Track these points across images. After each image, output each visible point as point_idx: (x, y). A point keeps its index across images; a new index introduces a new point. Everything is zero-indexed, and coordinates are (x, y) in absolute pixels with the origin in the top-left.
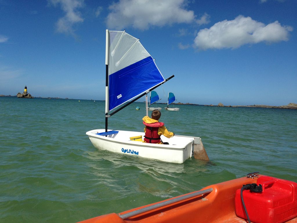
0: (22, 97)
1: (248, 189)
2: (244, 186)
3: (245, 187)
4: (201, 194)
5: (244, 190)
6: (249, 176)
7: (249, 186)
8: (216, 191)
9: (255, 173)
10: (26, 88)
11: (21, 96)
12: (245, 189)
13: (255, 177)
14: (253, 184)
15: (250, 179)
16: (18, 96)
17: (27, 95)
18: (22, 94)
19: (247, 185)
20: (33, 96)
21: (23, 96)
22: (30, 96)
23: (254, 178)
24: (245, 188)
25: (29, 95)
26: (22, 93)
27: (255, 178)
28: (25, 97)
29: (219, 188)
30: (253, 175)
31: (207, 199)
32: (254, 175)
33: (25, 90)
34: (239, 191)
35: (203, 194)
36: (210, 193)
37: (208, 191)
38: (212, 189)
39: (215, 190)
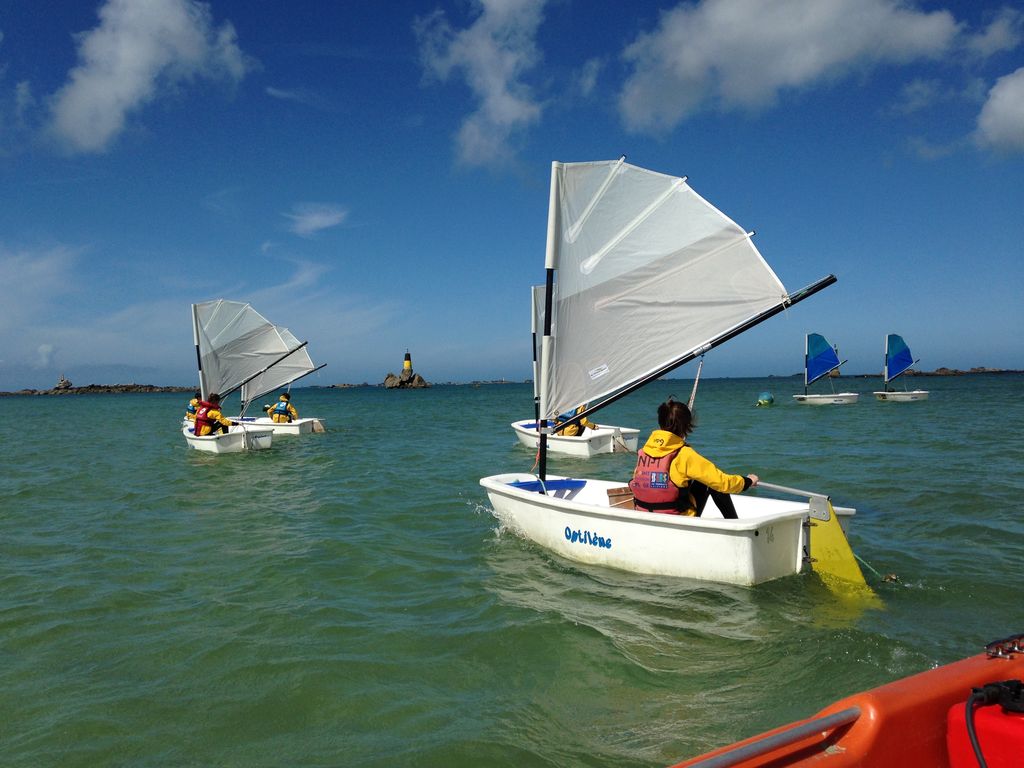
0: (398, 387)
1: (992, 700)
2: (975, 691)
3: (979, 694)
4: (819, 732)
5: (977, 707)
6: (993, 650)
7: (995, 689)
8: (872, 715)
9: (1013, 637)
10: (408, 357)
11: (397, 382)
12: (981, 702)
13: (1015, 652)
14: (1009, 683)
15: (1000, 661)
16: (389, 384)
17: (411, 380)
18: (400, 377)
19: (985, 686)
20: (429, 380)
21: (402, 383)
22: (421, 380)
23: (1012, 658)
24: (982, 699)
25: (416, 378)
26: (398, 374)
27: (1016, 655)
28: (409, 384)
29: (881, 703)
30: (1008, 646)
31: (844, 749)
32: (1014, 643)
33: (406, 364)
34: (958, 712)
35: (825, 730)
36: (854, 722)
37: (844, 717)
38: (857, 709)
39: (868, 714)
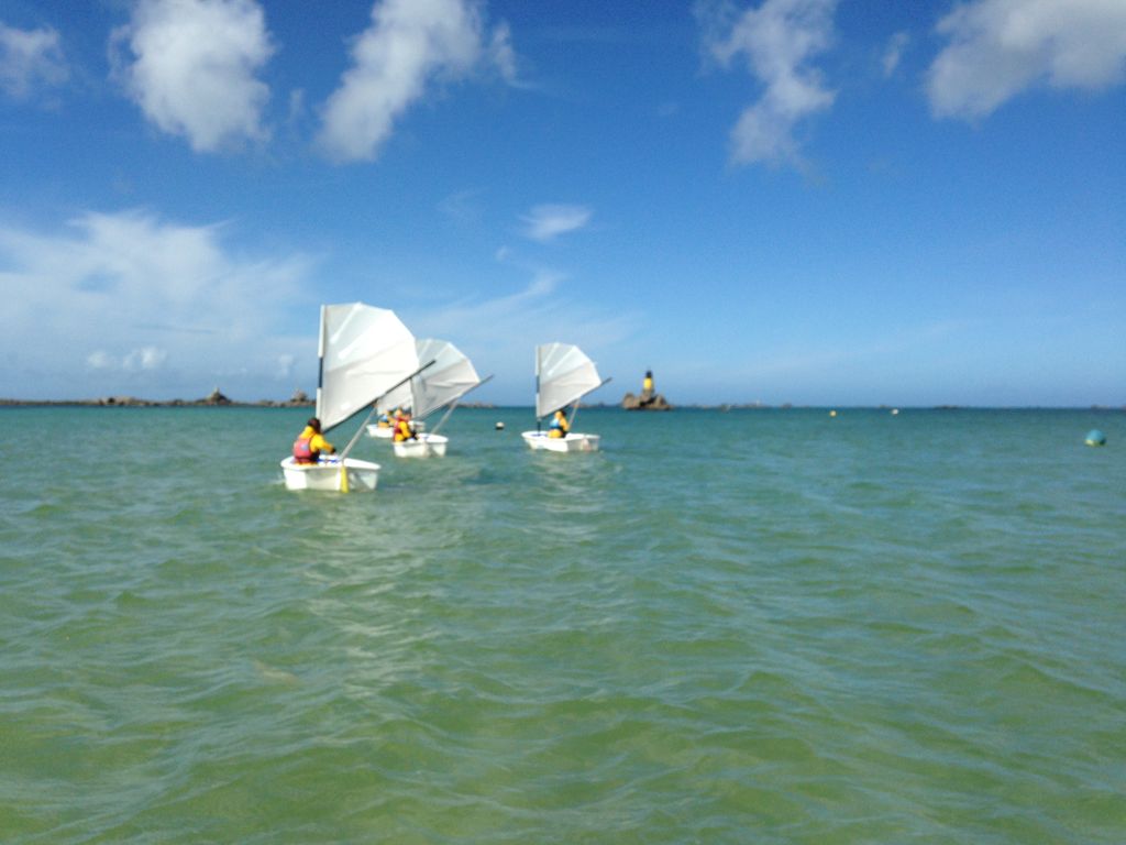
0: (637, 409)
11: (636, 403)
16: (628, 404)
21: (643, 405)
22: (663, 402)
25: (658, 399)
28: (649, 406)
